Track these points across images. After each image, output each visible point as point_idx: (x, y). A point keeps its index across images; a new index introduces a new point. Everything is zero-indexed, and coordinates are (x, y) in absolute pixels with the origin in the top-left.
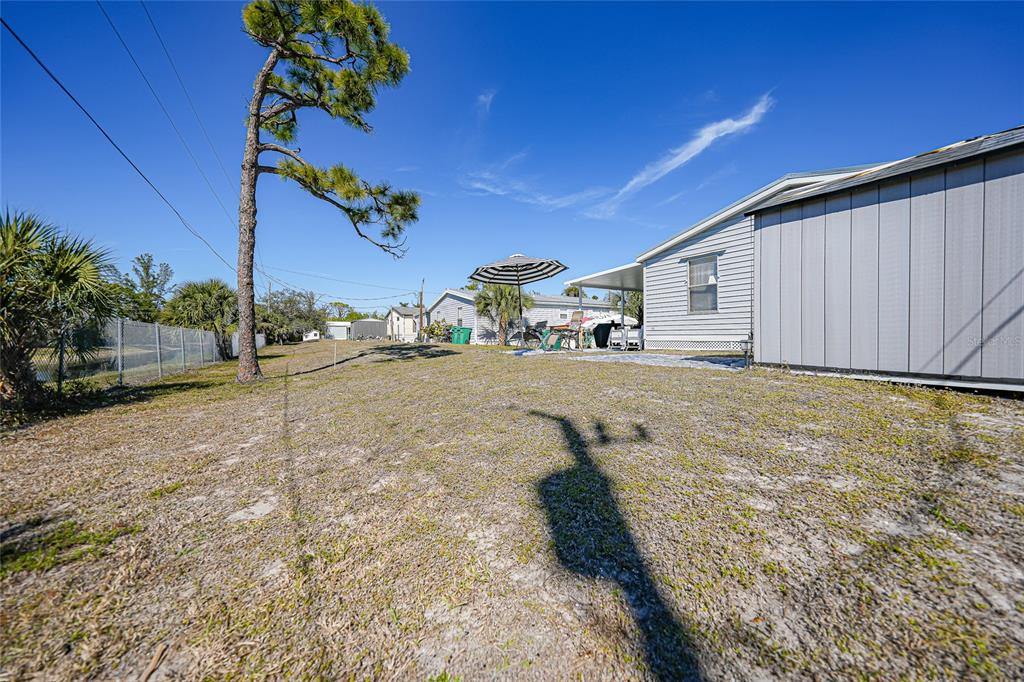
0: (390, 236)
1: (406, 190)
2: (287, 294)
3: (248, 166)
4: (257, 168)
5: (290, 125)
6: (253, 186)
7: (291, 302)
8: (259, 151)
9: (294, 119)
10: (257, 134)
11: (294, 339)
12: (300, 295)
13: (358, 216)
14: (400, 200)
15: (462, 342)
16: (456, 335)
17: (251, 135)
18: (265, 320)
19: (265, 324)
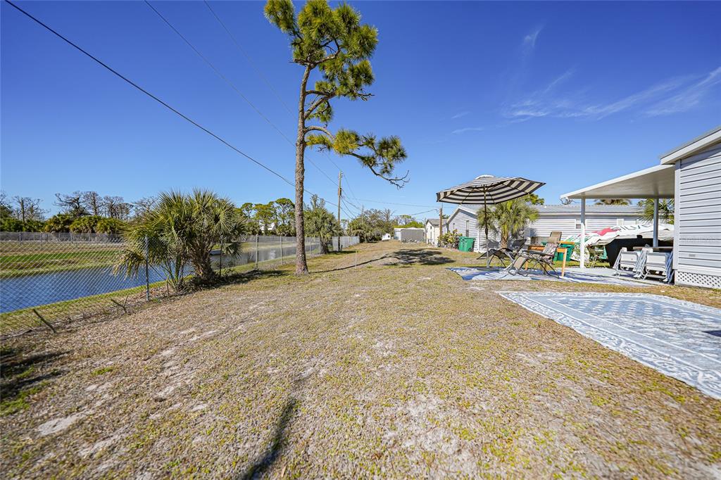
0: (386, 173)
1: (388, 137)
2: (373, 212)
3: (298, 144)
4: (303, 143)
5: (329, 110)
6: (302, 155)
7: (374, 217)
8: (304, 132)
9: (329, 106)
10: (303, 123)
11: (375, 239)
12: (379, 212)
13: (368, 161)
14: (385, 145)
15: (465, 249)
16: (462, 243)
17: (300, 124)
18: (360, 229)
19: (359, 231)
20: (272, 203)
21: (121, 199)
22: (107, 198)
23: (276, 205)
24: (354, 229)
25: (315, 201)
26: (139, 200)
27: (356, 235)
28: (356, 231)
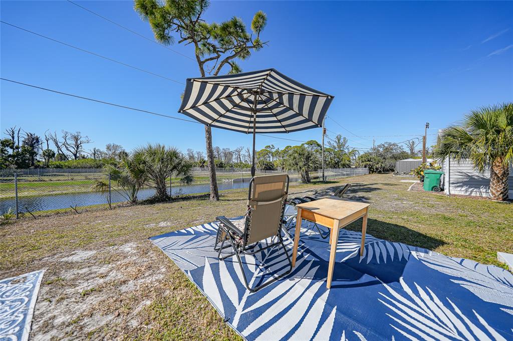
7: (387, 149)
11: (387, 170)
18: (368, 161)
19: (368, 163)
20: (303, 144)
21: (229, 149)
22: (223, 149)
23: (306, 146)
24: (362, 162)
25: (339, 140)
26: (235, 149)
27: (365, 167)
28: (364, 163)
